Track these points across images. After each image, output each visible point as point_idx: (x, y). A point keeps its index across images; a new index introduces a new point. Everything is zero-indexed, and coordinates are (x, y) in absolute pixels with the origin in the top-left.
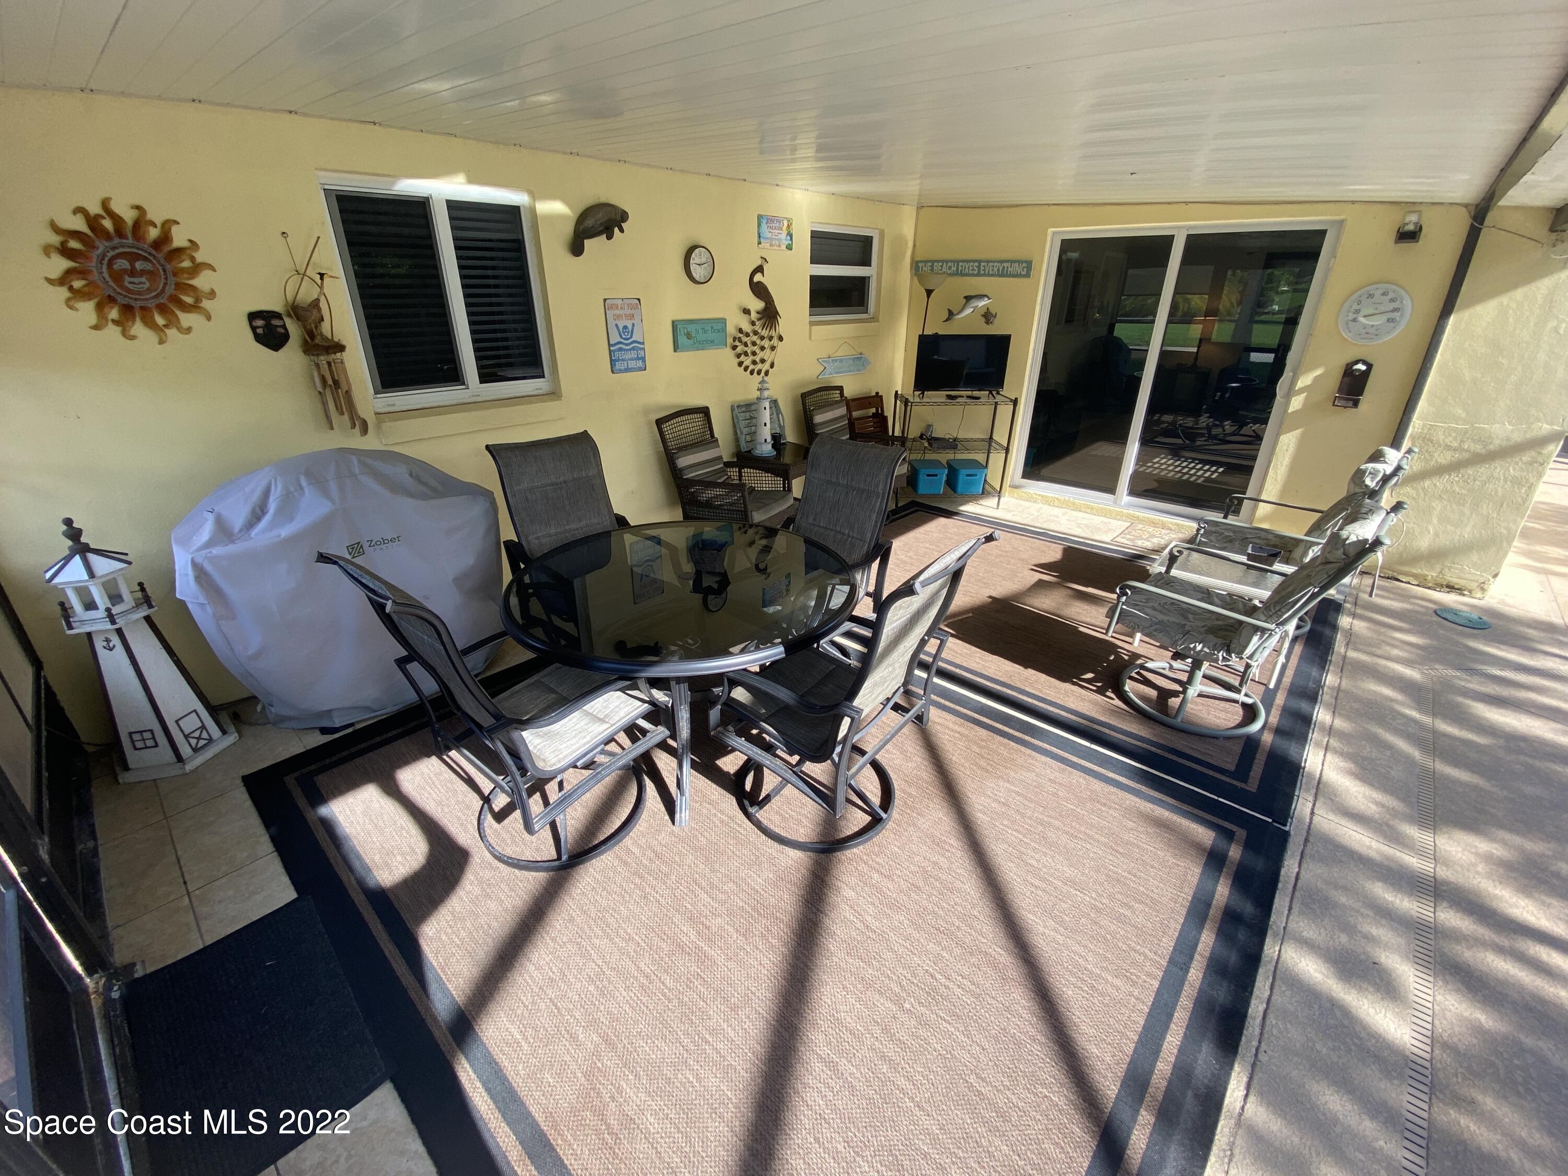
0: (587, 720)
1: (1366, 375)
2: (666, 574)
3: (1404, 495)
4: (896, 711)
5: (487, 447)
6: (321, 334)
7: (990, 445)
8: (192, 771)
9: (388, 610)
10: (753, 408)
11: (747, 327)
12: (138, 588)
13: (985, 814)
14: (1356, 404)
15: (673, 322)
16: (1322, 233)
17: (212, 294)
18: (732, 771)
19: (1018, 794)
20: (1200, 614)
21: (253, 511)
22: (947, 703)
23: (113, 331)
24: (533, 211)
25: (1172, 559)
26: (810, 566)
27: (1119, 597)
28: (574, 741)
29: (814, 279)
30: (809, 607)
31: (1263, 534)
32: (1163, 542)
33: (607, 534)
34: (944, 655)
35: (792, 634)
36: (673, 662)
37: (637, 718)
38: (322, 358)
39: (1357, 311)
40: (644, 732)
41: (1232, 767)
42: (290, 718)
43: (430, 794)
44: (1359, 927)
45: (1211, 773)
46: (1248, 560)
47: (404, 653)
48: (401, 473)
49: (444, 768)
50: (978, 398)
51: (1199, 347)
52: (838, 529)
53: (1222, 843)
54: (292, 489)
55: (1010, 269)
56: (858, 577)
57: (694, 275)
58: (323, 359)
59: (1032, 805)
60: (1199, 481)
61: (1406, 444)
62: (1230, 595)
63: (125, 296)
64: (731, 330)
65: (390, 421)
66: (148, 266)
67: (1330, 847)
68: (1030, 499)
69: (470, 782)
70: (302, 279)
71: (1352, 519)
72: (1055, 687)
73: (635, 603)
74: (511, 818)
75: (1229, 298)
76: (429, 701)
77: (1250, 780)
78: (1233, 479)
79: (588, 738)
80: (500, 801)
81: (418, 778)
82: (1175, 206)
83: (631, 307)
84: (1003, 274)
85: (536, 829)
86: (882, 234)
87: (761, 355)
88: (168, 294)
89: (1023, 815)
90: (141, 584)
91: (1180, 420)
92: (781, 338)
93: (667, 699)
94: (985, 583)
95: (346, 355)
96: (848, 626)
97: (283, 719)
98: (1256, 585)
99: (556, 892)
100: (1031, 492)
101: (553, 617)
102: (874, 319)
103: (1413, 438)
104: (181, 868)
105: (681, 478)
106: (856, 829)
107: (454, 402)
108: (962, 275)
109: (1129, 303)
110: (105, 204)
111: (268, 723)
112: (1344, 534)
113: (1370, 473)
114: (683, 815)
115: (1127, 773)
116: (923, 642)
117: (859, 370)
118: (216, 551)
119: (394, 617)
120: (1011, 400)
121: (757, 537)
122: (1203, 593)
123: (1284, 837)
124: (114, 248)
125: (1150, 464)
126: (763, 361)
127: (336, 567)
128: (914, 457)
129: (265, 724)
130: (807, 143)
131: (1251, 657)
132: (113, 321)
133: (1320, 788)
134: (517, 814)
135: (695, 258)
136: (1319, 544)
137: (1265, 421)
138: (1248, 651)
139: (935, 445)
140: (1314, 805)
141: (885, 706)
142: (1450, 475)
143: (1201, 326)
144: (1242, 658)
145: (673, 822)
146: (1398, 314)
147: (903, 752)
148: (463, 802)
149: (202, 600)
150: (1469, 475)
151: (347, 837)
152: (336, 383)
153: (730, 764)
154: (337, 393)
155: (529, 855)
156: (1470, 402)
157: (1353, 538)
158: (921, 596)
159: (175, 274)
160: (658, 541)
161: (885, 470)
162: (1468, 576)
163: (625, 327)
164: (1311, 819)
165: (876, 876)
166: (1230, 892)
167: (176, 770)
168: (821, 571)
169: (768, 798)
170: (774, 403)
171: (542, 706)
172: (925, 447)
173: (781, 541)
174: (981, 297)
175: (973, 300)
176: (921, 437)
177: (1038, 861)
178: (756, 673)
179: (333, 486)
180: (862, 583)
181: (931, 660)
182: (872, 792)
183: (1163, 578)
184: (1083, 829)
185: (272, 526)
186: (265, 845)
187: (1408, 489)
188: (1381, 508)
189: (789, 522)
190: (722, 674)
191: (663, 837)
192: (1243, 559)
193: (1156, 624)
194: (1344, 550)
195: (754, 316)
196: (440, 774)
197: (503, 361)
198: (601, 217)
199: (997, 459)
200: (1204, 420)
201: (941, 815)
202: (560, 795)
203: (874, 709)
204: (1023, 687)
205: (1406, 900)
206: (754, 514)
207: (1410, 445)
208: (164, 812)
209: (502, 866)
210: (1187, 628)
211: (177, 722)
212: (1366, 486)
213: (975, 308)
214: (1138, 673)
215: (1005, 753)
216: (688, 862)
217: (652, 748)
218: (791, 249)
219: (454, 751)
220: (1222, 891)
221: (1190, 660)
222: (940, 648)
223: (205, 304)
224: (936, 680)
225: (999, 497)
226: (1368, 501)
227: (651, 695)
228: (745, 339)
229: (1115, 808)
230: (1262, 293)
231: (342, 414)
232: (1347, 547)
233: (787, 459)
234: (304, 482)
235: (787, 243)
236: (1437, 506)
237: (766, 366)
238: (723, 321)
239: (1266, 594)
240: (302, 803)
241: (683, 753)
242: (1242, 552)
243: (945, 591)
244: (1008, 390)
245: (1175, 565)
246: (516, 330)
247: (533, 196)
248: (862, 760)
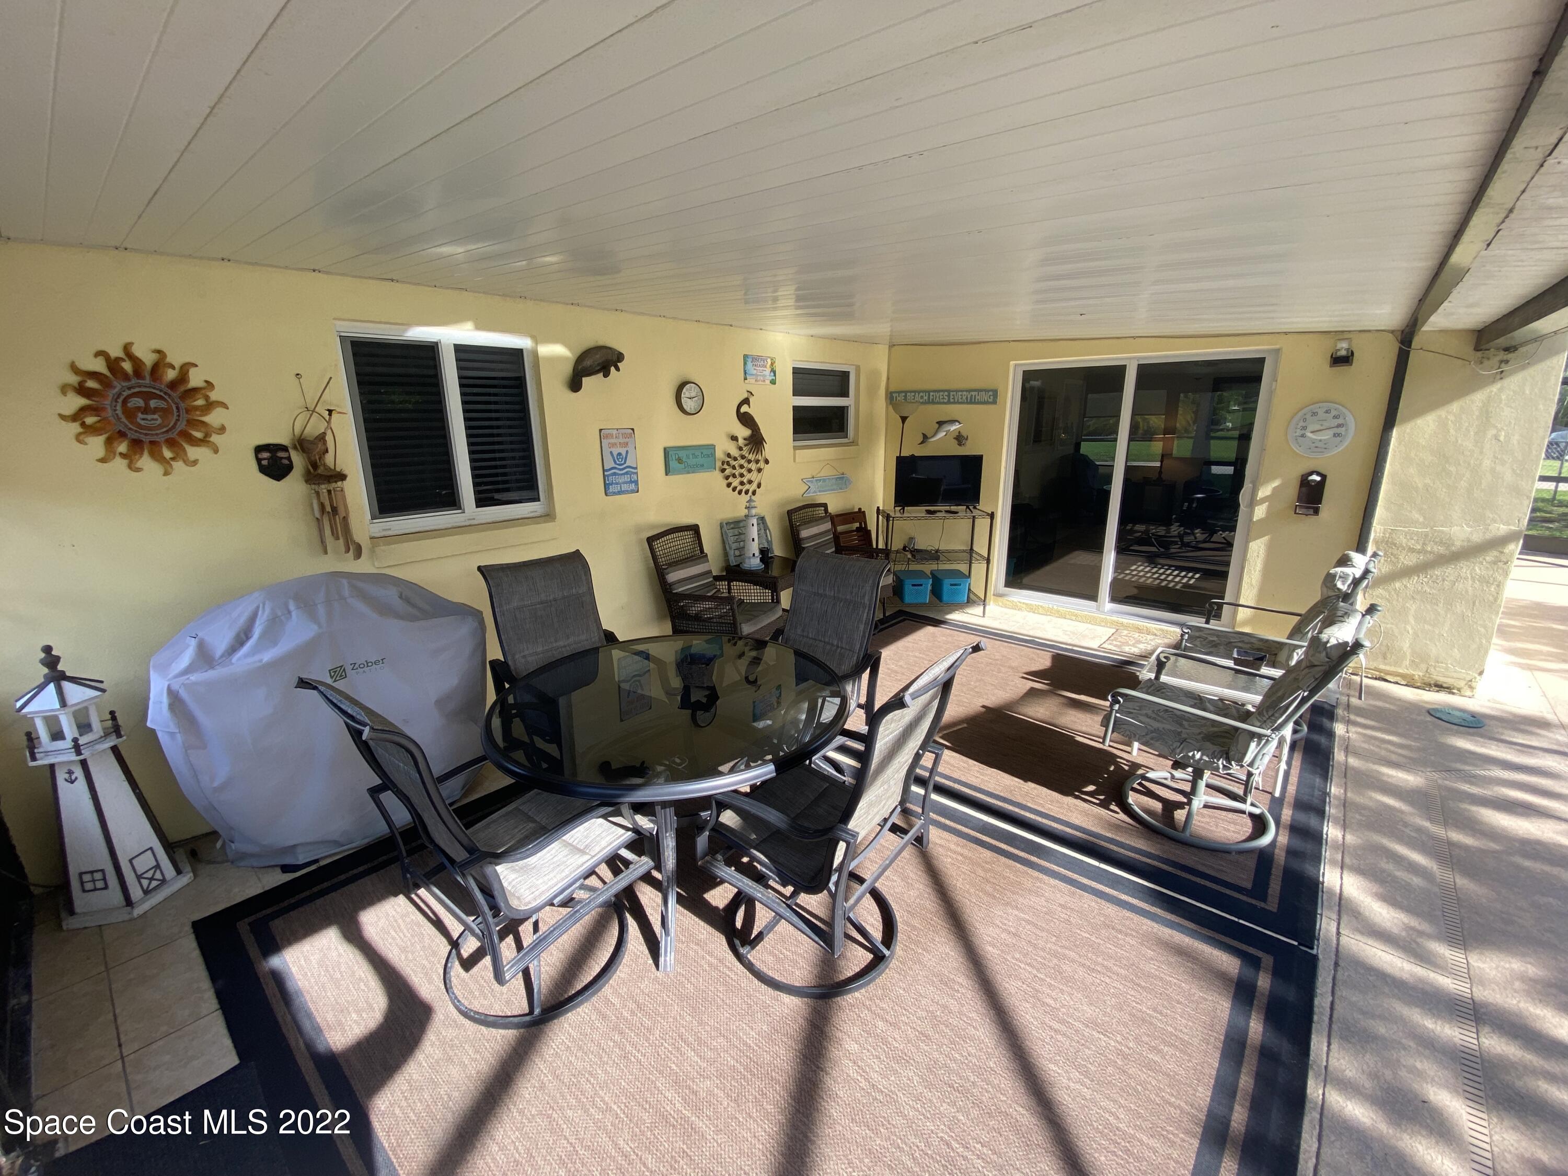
0: (566, 852)
1: (1321, 485)
2: (655, 690)
3: (1378, 597)
4: (894, 833)
5: (479, 568)
6: (325, 465)
7: (971, 556)
8: (141, 916)
9: (364, 737)
10: (741, 524)
11: (735, 452)
12: (109, 717)
13: (994, 946)
14: (1316, 512)
15: (665, 449)
16: (1262, 361)
17: (222, 430)
18: (721, 906)
19: (1028, 922)
20: (1195, 721)
21: (238, 636)
22: (948, 822)
23: (119, 464)
24: (535, 354)
25: (1160, 666)
26: (801, 678)
27: (1111, 706)
28: (552, 875)
29: (796, 409)
30: (800, 721)
31: (1246, 639)
32: (1149, 648)
33: (596, 650)
34: (940, 769)
35: (783, 750)
36: (661, 784)
37: (619, 848)
38: (323, 486)
39: (1304, 428)
40: (627, 863)
41: (1248, 885)
42: (252, 855)
43: (394, 939)
44: (1402, 1060)
45: (1228, 892)
46: (1235, 664)
47: (377, 781)
48: (391, 595)
49: (412, 908)
50: (956, 513)
51: (1162, 462)
52: (827, 640)
53: (1249, 972)
54: (279, 614)
55: (977, 397)
56: (849, 688)
57: (685, 407)
58: (323, 488)
59: (1044, 934)
60: (1178, 587)
61: (1371, 549)
62: (1221, 700)
63: (136, 431)
64: (720, 454)
65: (384, 545)
66: (162, 404)
67: (1362, 971)
68: (1015, 607)
69: (439, 924)
70: (311, 415)
71: (1330, 621)
72: (1058, 802)
73: (622, 720)
74: (480, 965)
75: (1184, 417)
76: (400, 833)
77: (1270, 898)
78: (1210, 585)
79: (567, 872)
80: (470, 946)
81: (383, 920)
82: (1124, 340)
83: (625, 436)
84: (971, 402)
85: (507, 978)
86: (858, 369)
87: (748, 476)
88: (179, 429)
89: (1035, 946)
90: (112, 713)
91: (1153, 529)
92: (767, 462)
93: (652, 825)
94: (977, 692)
95: (346, 485)
96: (840, 740)
97: (243, 856)
98: (1246, 689)
99: (526, 1053)
100: (1015, 600)
101: (536, 738)
102: (854, 443)
103: (1376, 542)
104: (117, 1028)
105: (671, 592)
106: (858, 970)
107: (450, 526)
108: (933, 403)
109: (1092, 424)
110: (127, 348)
111: (227, 861)
112: (1324, 637)
113: (1340, 577)
114: (668, 957)
115: (1141, 895)
116: (917, 757)
117: (841, 489)
118: (193, 677)
119: (371, 743)
120: (988, 514)
121: (747, 649)
122: (1195, 699)
123: (1313, 961)
124: (129, 388)
125: (1128, 572)
126: (750, 482)
127: (315, 692)
128: (898, 567)
129: (222, 862)
130: (787, 293)
131: (1251, 764)
132: (121, 454)
133: (1342, 905)
134: (487, 961)
135: (685, 393)
136: (1302, 647)
137: (1233, 529)
138: (1248, 758)
139: (918, 556)
140: (1339, 924)
141: (882, 827)
142: (1419, 577)
143: (1162, 443)
144: (1242, 766)
145: (657, 966)
146: (1344, 429)
147: (904, 878)
148: (430, 946)
149: (173, 728)
150: (1437, 576)
151: (299, 993)
152: (335, 510)
153: (719, 897)
154: (335, 519)
155: (498, 1009)
156: (1425, 507)
157: (1333, 642)
158: (912, 708)
159: (187, 411)
160: (646, 656)
161: (871, 582)
162: (1455, 675)
163: (619, 454)
164: (1338, 940)
165: (880, 1024)
166: (1264, 1028)
167: (123, 915)
168: (811, 682)
169: (760, 936)
170: (762, 520)
171: (519, 836)
172: (909, 559)
173: (770, 653)
174: (953, 422)
175: (944, 425)
176: (904, 548)
177: (1055, 1000)
178: (746, 795)
179: (321, 610)
180: (853, 695)
181: (927, 774)
182: (872, 925)
183: (1153, 684)
184: (1100, 960)
185: (256, 650)
186: (209, 1002)
187: (1380, 591)
188: (1357, 611)
189: (778, 633)
190: (710, 796)
191: (645, 985)
192: (1230, 663)
193: (1152, 732)
194: (1327, 654)
195: (741, 442)
196: (407, 915)
197: (500, 486)
198: (598, 358)
199: (978, 569)
200: (1175, 529)
201: (948, 950)
202: (535, 937)
203: (872, 830)
204: (1024, 803)
205: (1447, 1026)
206: (743, 625)
207: (1375, 549)
208: (106, 963)
209: (467, 1023)
210: (1184, 736)
211: (131, 861)
212: (1338, 589)
213: (948, 432)
214: (1140, 784)
215: (1012, 877)
216: (673, 1013)
217: (635, 881)
218: (775, 384)
219: (423, 889)
220: (1256, 1027)
221: (1190, 769)
222: (936, 762)
223: (214, 438)
224: (934, 797)
225: (984, 605)
226: (1342, 604)
227: (635, 822)
228: (733, 463)
229: (1131, 935)
230: (1214, 411)
231: (337, 538)
232: (1329, 650)
233: (775, 571)
234: (292, 607)
235: (771, 378)
236: (1412, 607)
237: (753, 487)
238: (713, 447)
239: (1258, 699)
240: (253, 951)
241: (668, 887)
242: (1229, 657)
243: (936, 704)
244: (984, 504)
245: (1164, 672)
246: (514, 458)
247: (535, 339)
248: (860, 889)
